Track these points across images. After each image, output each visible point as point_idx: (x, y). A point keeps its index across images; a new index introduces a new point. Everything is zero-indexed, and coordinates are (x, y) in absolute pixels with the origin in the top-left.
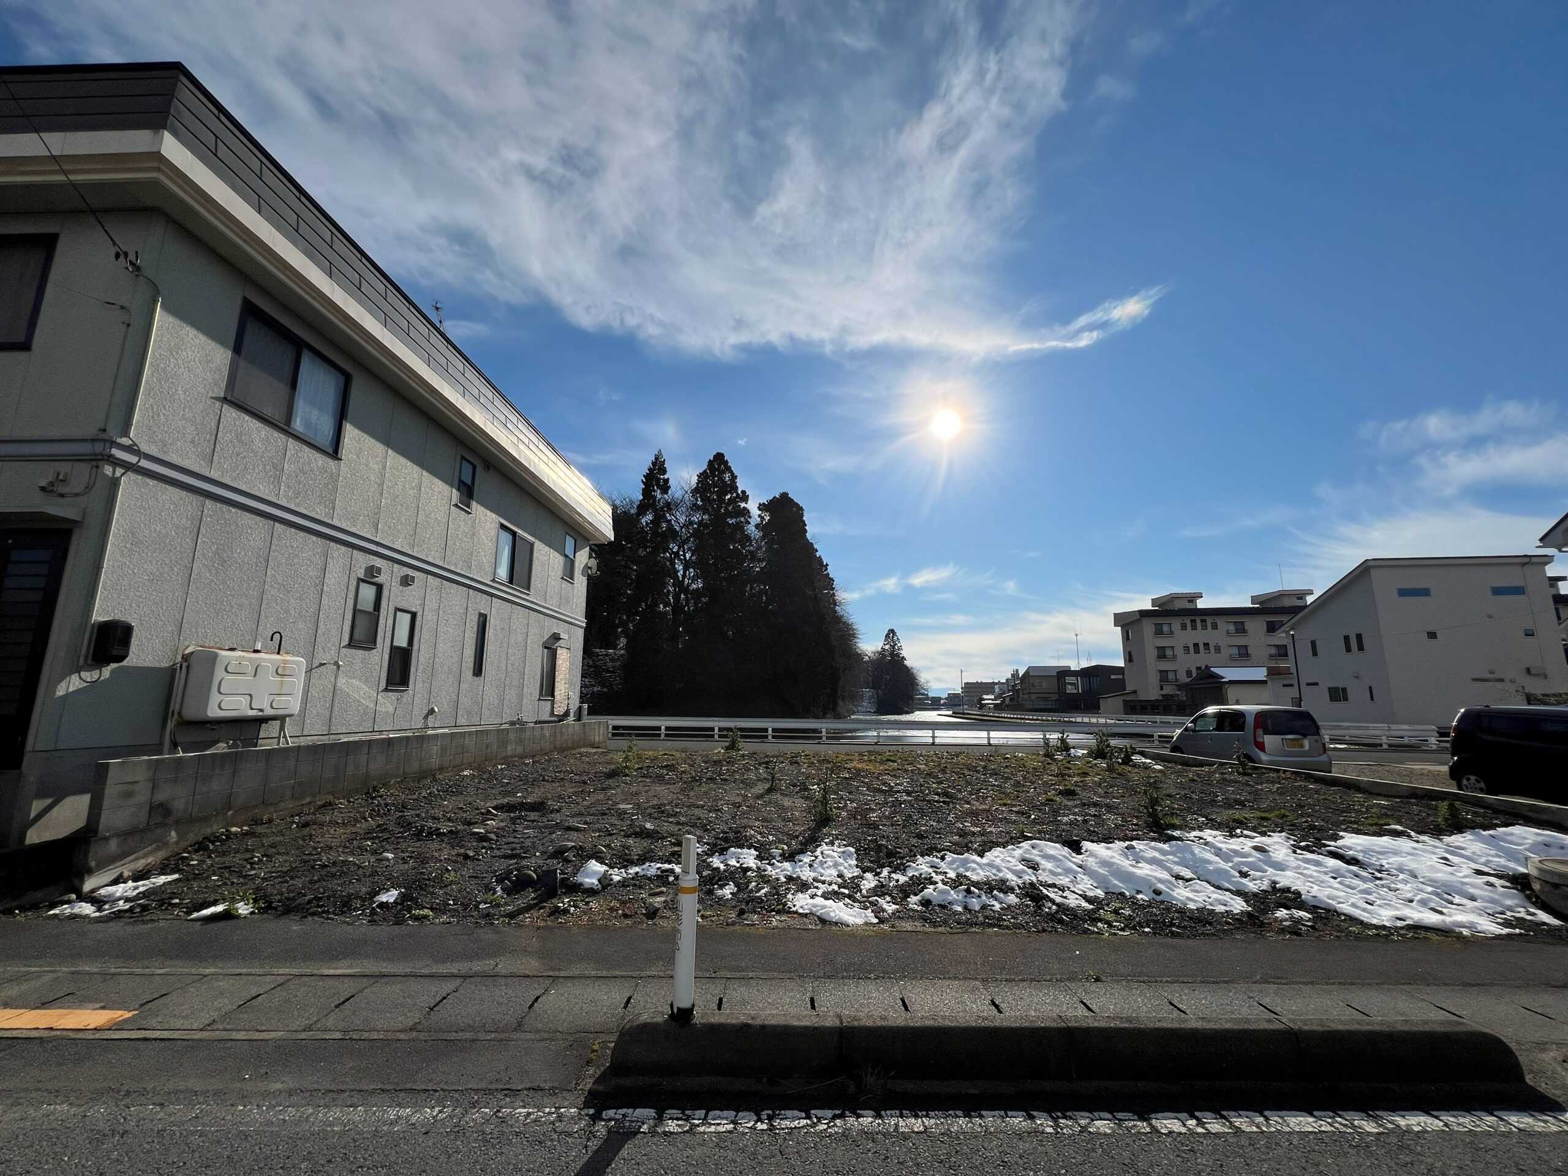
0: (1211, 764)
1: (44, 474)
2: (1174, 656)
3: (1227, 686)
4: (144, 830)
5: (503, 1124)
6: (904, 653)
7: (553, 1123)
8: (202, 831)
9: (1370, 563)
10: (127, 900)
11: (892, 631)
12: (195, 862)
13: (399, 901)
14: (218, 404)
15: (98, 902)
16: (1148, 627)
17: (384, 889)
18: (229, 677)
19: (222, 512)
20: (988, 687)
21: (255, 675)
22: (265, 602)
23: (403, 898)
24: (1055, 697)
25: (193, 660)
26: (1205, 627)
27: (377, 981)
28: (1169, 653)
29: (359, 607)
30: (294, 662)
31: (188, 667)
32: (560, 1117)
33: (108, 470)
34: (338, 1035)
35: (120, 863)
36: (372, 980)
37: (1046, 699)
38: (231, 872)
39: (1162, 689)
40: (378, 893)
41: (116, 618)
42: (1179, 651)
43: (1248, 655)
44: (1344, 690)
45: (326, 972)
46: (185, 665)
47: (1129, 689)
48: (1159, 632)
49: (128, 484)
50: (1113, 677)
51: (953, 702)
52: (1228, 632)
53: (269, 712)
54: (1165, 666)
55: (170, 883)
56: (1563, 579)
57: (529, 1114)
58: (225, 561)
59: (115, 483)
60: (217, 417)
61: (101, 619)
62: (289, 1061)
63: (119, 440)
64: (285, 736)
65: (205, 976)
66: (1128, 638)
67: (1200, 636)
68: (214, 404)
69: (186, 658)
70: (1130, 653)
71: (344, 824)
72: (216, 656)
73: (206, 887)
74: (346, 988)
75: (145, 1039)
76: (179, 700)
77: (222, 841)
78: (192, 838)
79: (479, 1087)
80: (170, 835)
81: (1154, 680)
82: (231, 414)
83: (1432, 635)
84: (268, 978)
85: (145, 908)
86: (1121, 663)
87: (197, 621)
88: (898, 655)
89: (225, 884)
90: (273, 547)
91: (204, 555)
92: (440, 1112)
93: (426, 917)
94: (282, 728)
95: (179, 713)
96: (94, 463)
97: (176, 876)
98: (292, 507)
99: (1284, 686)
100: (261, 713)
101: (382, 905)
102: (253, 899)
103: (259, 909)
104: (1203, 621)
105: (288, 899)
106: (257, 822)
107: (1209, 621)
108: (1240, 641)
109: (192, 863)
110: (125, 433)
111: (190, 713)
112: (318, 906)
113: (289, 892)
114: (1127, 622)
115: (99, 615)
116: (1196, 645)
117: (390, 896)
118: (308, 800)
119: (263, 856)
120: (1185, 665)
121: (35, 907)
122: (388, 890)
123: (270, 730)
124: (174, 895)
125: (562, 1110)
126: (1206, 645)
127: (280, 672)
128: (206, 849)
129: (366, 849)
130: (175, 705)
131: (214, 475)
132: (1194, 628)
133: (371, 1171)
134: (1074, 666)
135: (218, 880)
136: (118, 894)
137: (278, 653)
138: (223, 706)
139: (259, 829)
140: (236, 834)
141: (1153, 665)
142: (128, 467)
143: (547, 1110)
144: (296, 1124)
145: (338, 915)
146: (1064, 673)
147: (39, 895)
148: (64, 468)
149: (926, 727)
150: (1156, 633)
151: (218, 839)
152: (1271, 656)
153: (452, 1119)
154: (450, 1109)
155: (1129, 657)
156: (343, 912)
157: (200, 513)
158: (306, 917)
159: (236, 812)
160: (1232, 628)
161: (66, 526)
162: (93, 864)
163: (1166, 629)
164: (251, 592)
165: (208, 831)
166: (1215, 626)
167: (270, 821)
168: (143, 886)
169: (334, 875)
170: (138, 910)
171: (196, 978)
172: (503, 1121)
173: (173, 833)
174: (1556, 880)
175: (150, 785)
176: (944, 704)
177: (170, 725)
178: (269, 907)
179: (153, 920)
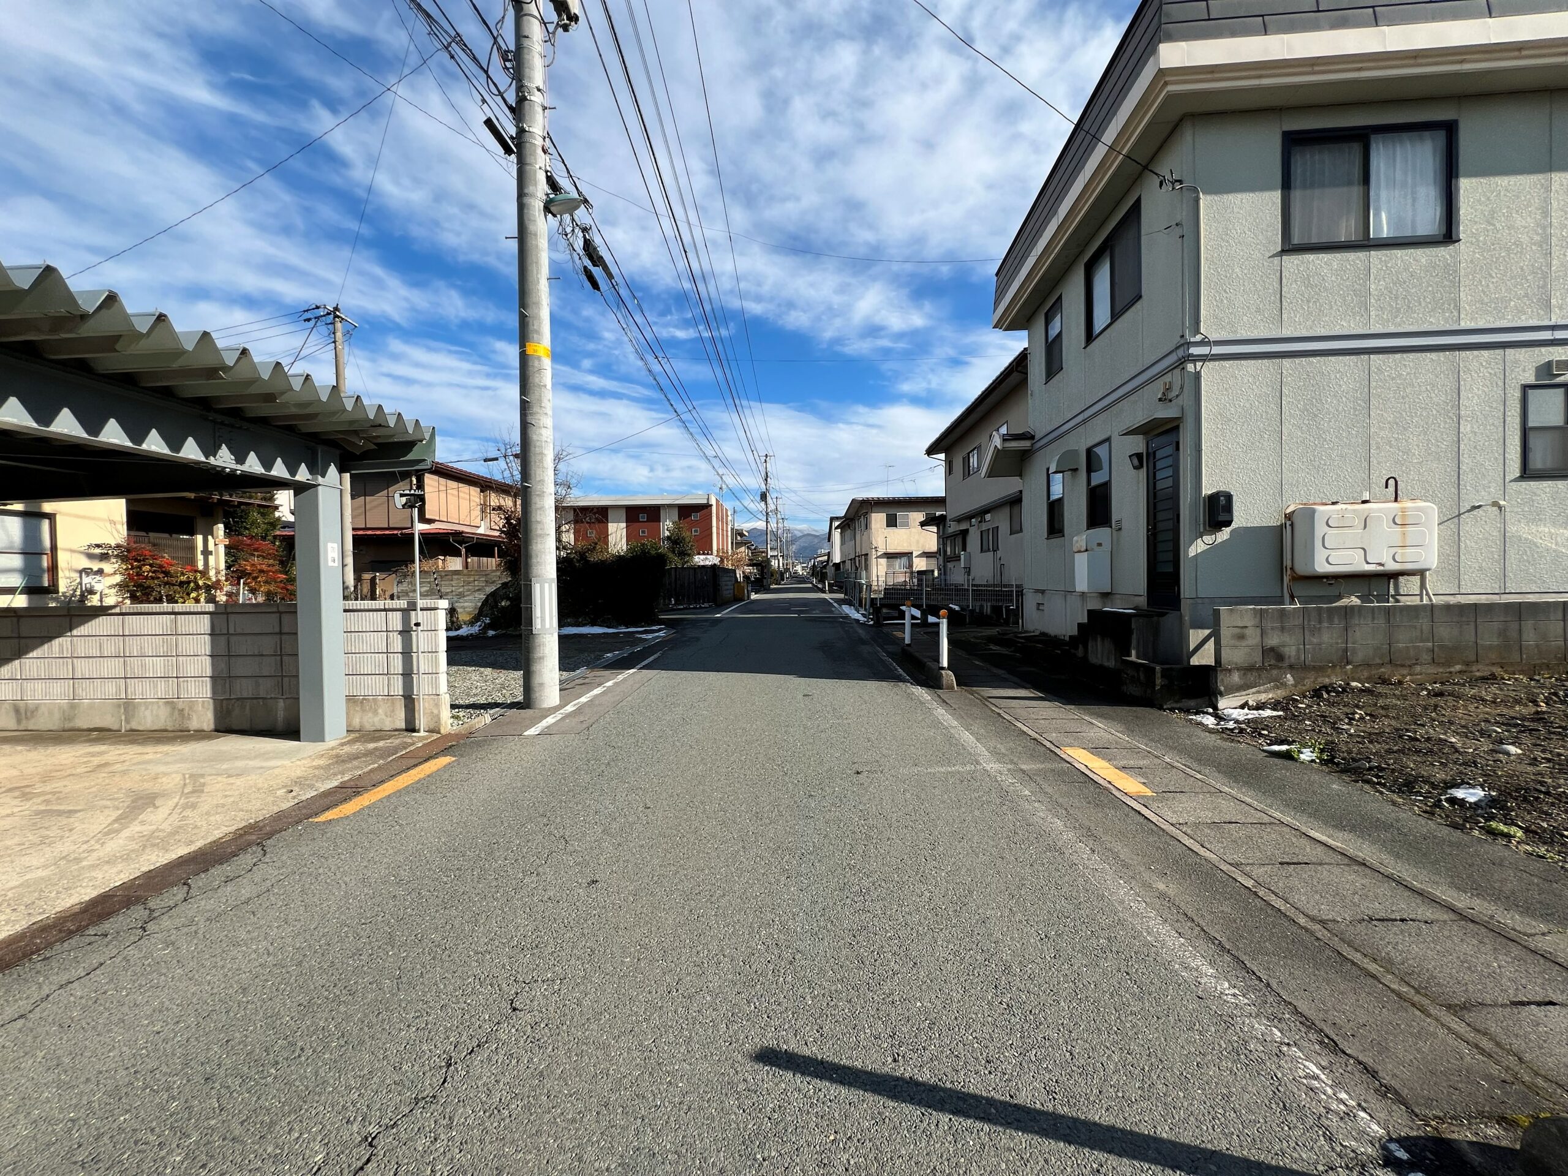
1: (1158, 388)
4: (1259, 669)
5: (1275, 1058)
7: (1328, 1110)
8: (1320, 680)
10: (1237, 722)
12: (1304, 706)
13: (1483, 804)
14: (1277, 260)
15: (1219, 718)
17: (1469, 784)
18: (1331, 531)
19: (1303, 367)
21: (1365, 527)
22: (1373, 447)
23: (1492, 802)
25: (1295, 519)
27: (1348, 865)
29: (1531, 424)
30: (1419, 509)
31: (1292, 525)
32: (1348, 1115)
33: (1190, 367)
34: (1249, 883)
35: (1244, 693)
36: (1346, 861)
38: (1325, 722)
40: (1457, 786)
41: (1222, 489)
45: (1313, 833)
46: (1288, 523)
49: (1209, 373)
53: (1391, 566)
55: (1272, 717)
57: (1316, 1078)
58: (1316, 416)
59: (1197, 376)
60: (1278, 274)
61: (1210, 492)
62: (1190, 877)
63: (1192, 340)
64: (1428, 594)
65: (1221, 792)
68: (1272, 262)
69: (1289, 517)
71: (1494, 702)
72: (1314, 511)
73: (1296, 728)
74: (1312, 852)
75: (1139, 813)
76: (1289, 557)
77: (1337, 692)
78: (1309, 683)
79: (1307, 1013)
80: (1286, 677)
82: (1293, 262)
84: (1260, 814)
85: (1241, 731)
87: (1297, 481)
89: (1313, 730)
90: (1373, 384)
91: (1291, 415)
92: (1234, 995)
93: (1508, 836)
94: (1423, 585)
95: (1292, 569)
96: (1181, 367)
97: (1281, 713)
98: (1392, 329)
100: (1381, 568)
101: (1453, 801)
102: (1319, 749)
103: (1321, 760)
105: (1354, 760)
106: (1385, 681)
109: (1300, 705)
110: (1197, 331)
111: (1301, 569)
112: (1377, 777)
113: (1359, 753)
115: (1207, 490)
117: (1472, 795)
118: (1458, 667)
119: (1367, 714)
121: (1188, 711)
122: (1473, 787)
123: (1409, 586)
124: (1266, 728)
125: (1362, 1114)
127: (1398, 521)
128: (1320, 696)
129: (1490, 736)
130: (1288, 562)
131: (1287, 333)
133: (1129, 982)
135: (1310, 725)
136: (1233, 716)
137: (1396, 500)
138: (1330, 560)
139: (1380, 689)
140: (1353, 689)
142: (1204, 358)
143: (1343, 1096)
144: (1135, 915)
145: (1394, 792)
147: (1192, 703)
148: (1167, 378)
151: (1334, 690)
153: (1235, 1008)
154: (1246, 1001)
156: (1400, 791)
157: (1279, 376)
158: (1357, 781)
159: (1356, 667)
161: (1175, 424)
162: (1222, 688)
164: (1353, 440)
165: (1327, 681)
167: (1400, 683)
168: (1253, 714)
169: (1418, 752)
170: (1237, 731)
171: (1213, 790)
172: (1280, 1054)
173: (1289, 676)
175: (1259, 631)
177: (1286, 579)
178: (1330, 761)
179: (1239, 741)
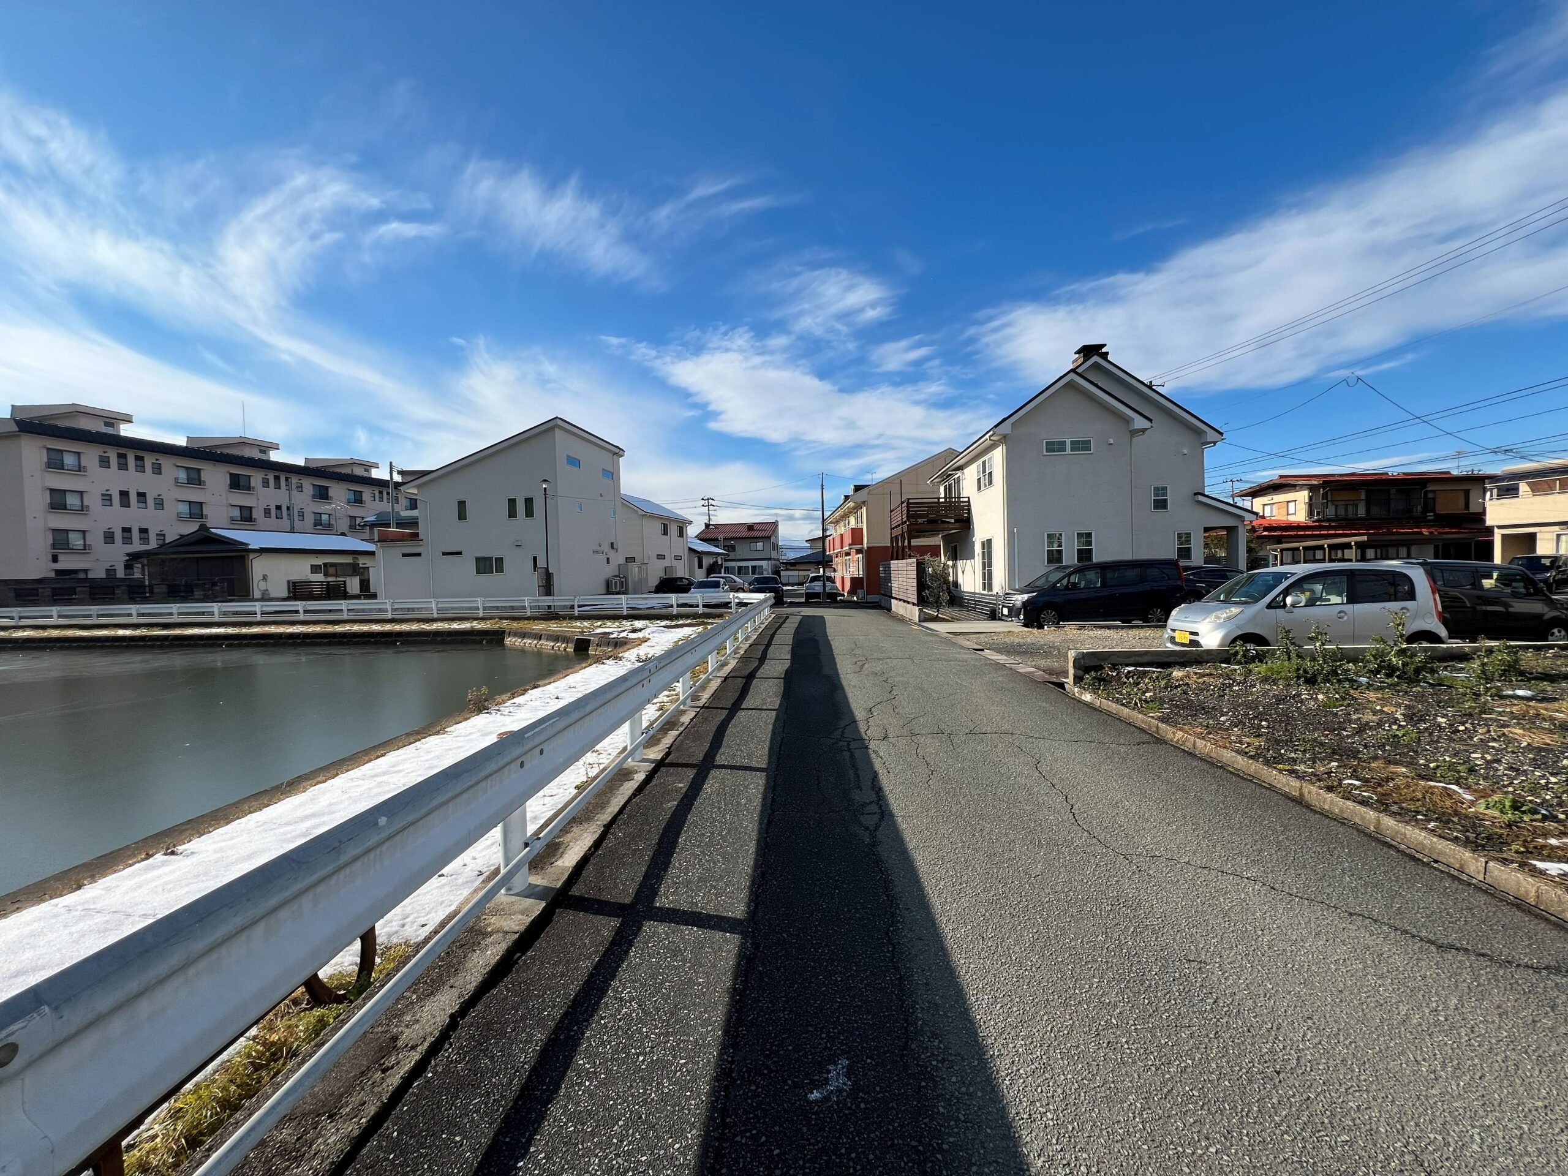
2: (83, 508)
3: (251, 556)
16: (35, 453)
26: (141, 468)
28: (72, 501)
39: (55, 559)
42: (93, 501)
44: (500, 560)
48: (54, 464)
52: (176, 479)
54: (63, 521)
67: (132, 480)
81: (40, 545)
99: (404, 555)
104: (139, 459)
107: (149, 460)
108: (195, 495)
116: (124, 494)
126: (142, 496)
132: (123, 466)
141: (38, 518)
150: (50, 465)
152: (233, 519)
160: (182, 475)
163: (69, 460)
166: (157, 469)
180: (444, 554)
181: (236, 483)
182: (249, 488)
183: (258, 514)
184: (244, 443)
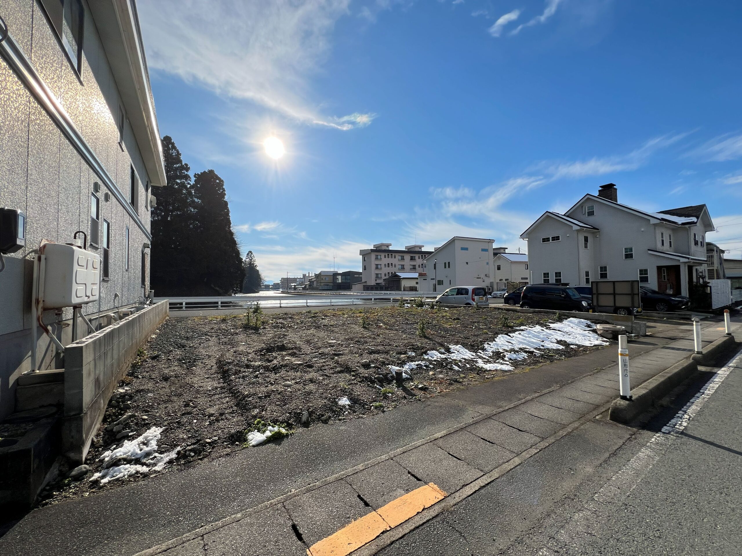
0: (461, 307)
2: (381, 268)
3: (401, 280)
6: (256, 263)
9: (456, 238)
11: (251, 252)
16: (373, 256)
20: (294, 280)
24: (332, 284)
26: (392, 257)
28: (379, 267)
37: (328, 285)
39: (376, 281)
42: (383, 266)
43: (404, 268)
47: (363, 281)
48: (377, 258)
50: (355, 276)
51: (276, 287)
54: (378, 272)
56: (507, 248)
66: (365, 260)
67: (390, 260)
70: (365, 266)
81: (374, 277)
83: (467, 263)
86: (361, 270)
88: (253, 264)
99: (423, 280)
104: (392, 255)
107: (394, 255)
108: (402, 263)
114: (365, 254)
116: (388, 264)
120: (385, 271)
126: (392, 264)
132: (388, 257)
134: (340, 272)
141: (374, 271)
146: (336, 274)
149: (277, 299)
150: (376, 259)
155: (365, 268)
160: (400, 258)
163: (379, 257)
166: (395, 257)
174: (607, 330)
176: (272, 288)
180: (431, 279)
181: (412, 259)
182: (415, 260)
183: (417, 267)
184: (415, 247)
